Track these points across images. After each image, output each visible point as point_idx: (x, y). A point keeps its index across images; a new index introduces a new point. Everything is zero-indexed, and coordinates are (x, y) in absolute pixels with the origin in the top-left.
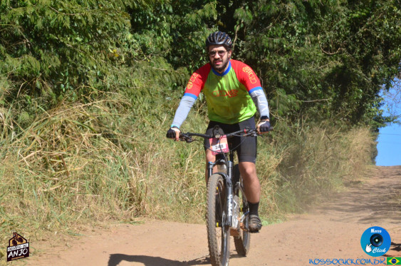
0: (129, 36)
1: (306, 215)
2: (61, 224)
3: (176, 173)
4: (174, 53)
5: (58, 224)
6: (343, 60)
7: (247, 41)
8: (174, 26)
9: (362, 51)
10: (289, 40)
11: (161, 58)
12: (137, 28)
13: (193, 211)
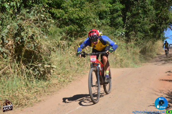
0: (99, 21)
1: (147, 63)
2: (81, 71)
3: (113, 55)
4: (111, 24)
5: (80, 71)
6: (155, 24)
7: (130, 20)
8: (111, 18)
9: (159, 21)
10: (140, 19)
11: (108, 26)
12: (101, 18)
13: (117, 65)
